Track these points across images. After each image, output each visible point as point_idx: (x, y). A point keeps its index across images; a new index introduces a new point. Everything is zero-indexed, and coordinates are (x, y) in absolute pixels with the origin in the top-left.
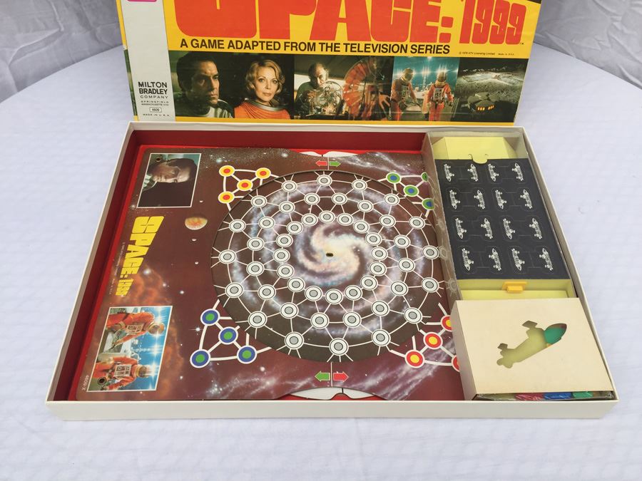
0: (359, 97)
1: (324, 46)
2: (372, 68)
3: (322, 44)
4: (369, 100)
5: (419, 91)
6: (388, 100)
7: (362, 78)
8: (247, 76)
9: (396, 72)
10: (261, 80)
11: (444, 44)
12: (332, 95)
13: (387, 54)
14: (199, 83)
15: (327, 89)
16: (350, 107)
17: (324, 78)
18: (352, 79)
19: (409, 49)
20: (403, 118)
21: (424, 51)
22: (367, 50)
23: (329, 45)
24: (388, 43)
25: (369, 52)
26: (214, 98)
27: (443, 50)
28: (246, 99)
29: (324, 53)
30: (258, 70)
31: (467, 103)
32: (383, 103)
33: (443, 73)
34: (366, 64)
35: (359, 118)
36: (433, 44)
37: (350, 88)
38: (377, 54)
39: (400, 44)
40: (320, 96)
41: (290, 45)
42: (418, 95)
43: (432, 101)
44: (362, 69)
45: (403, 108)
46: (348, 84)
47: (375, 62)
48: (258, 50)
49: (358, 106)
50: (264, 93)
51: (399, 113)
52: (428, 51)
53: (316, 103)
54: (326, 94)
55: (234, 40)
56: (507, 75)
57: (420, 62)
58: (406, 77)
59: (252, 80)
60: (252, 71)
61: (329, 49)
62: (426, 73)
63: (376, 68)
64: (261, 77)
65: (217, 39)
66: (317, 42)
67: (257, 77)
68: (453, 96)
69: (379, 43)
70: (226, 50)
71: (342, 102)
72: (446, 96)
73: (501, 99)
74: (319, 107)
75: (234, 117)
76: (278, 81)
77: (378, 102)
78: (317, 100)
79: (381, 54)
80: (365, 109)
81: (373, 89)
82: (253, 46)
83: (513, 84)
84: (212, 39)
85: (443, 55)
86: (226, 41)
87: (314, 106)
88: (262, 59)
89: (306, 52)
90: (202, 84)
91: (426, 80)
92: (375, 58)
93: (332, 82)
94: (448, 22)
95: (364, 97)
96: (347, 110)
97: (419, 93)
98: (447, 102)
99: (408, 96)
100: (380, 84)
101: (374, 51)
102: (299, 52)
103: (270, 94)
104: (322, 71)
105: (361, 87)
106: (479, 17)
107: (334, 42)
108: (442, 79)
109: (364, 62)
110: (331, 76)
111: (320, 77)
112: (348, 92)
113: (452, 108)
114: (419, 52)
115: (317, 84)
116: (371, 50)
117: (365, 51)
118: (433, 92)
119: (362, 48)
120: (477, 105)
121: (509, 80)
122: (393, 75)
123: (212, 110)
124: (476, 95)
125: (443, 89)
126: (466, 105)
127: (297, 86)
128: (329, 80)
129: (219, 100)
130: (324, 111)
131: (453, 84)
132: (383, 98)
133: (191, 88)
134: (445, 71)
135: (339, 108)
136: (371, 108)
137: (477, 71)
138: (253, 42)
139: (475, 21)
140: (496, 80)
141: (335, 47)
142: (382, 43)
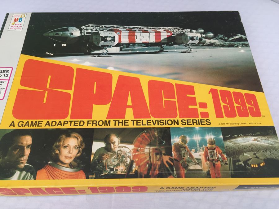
0: (146, 158)
1: (117, 122)
2: (154, 136)
3: (115, 121)
4: (155, 160)
5: (196, 152)
6: (171, 159)
7: (147, 143)
8: (55, 145)
9: (174, 138)
10: (65, 147)
11: (205, 119)
12: (123, 157)
13: (164, 126)
14: (14, 152)
15: (120, 152)
16: (139, 166)
17: (116, 144)
18: (139, 144)
19: (180, 123)
20: (187, 176)
21: (192, 123)
22: (149, 124)
23: (121, 121)
24: (164, 119)
25: (151, 125)
26: (22, 163)
27: (206, 123)
28: (49, 162)
29: (117, 126)
30: (64, 140)
31: (240, 161)
32: (167, 162)
33: (211, 139)
34: (149, 133)
35: (147, 176)
36: (197, 119)
37: (137, 151)
38: (156, 126)
39: (172, 119)
40: (113, 158)
41: (92, 122)
42: (196, 155)
43: (209, 160)
44: (146, 136)
45: (186, 167)
46: (137, 148)
47: (156, 131)
48: (67, 126)
49: (145, 166)
50: (66, 157)
51: (183, 172)
52: (195, 124)
53: (109, 164)
54: (118, 156)
55: (50, 121)
56: (263, 138)
57: (191, 131)
58: (182, 142)
59: (58, 147)
60: (60, 141)
61: (121, 124)
62: (197, 138)
63: (157, 135)
64: (66, 145)
65: (38, 120)
66: (112, 120)
67: (63, 145)
68: (225, 156)
69: (157, 119)
70: (43, 127)
71: (132, 162)
72: (220, 156)
73: (268, 157)
74: (112, 167)
75: (35, 178)
76: (79, 147)
77: (162, 161)
78: (111, 161)
79: (160, 126)
80: (153, 167)
81: (157, 151)
82: (64, 124)
83: (272, 144)
84: (34, 121)
85: (206, 126)
86: (45, 121)
87: (108, 166)
88: (68, 133)
89: (103, 127)
90: (16, 152)
91: (199, 143)
92: (155, 129)
93: (122, 147)
94: (203, 105)
95: (150, 157)
96: (137, 169)
97: (196, 154)
98: (223, 161)
99: (187, 157)
100: (162, 147)
101: (154, 124)
102: (98, 127)
103: (71, 158)
104: (115, 139)
105: (147, 150)
106: (224, 101)
107: (124, 120)
108: (212, 143)
109: (147, 132)
110: (122, 142)
111: (114, 143)
112: (137, 154)
113: (228, 166)
114: (188, 124)
115: (111, 148)
116: (152, 123)
117: (148, 125)
118: (207, 153)
119: (145, 123)
120: (249, 162)
121: (266, 141)
122: (172, 140)
123: (18, 173)
124: (245, 154)
125: (215, 151)
126: (240, 163)
127: (94, 150)
128: (121, 145)
129: (26, 164)
130: (117, 170)
131: (222, 147)
132: (166, 158)
133: (6, 155)
134: (213, 137)
135: (130, 167)
136: (157, 167)
137: (238, 136)
138: (64, 121)
139: (222, 104)
140: (256, 142)
141: (125, 122)
142: (159, 119)
